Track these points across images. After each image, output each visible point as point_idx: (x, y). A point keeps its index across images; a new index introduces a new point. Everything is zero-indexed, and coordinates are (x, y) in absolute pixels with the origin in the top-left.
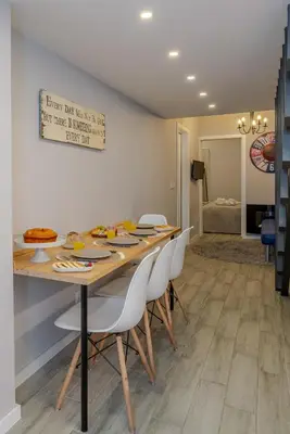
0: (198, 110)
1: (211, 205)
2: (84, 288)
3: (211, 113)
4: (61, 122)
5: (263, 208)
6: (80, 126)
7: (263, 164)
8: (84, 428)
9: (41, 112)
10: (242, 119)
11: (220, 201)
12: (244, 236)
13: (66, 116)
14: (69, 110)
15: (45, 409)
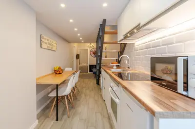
0: (79, 42)
1: (81, 65)
2: (57, 85)
3: (83, 43)
4: (46, 43)
5: (93, 66)
6: (51, 44)
7: (93, 55)
8: (57, 120)
9: (41, 40)
10: (88, 44)
11: (83, 64)
12: (89, 73)
13: (47, 42)
14: (48, 40)
15: (45, 119)
